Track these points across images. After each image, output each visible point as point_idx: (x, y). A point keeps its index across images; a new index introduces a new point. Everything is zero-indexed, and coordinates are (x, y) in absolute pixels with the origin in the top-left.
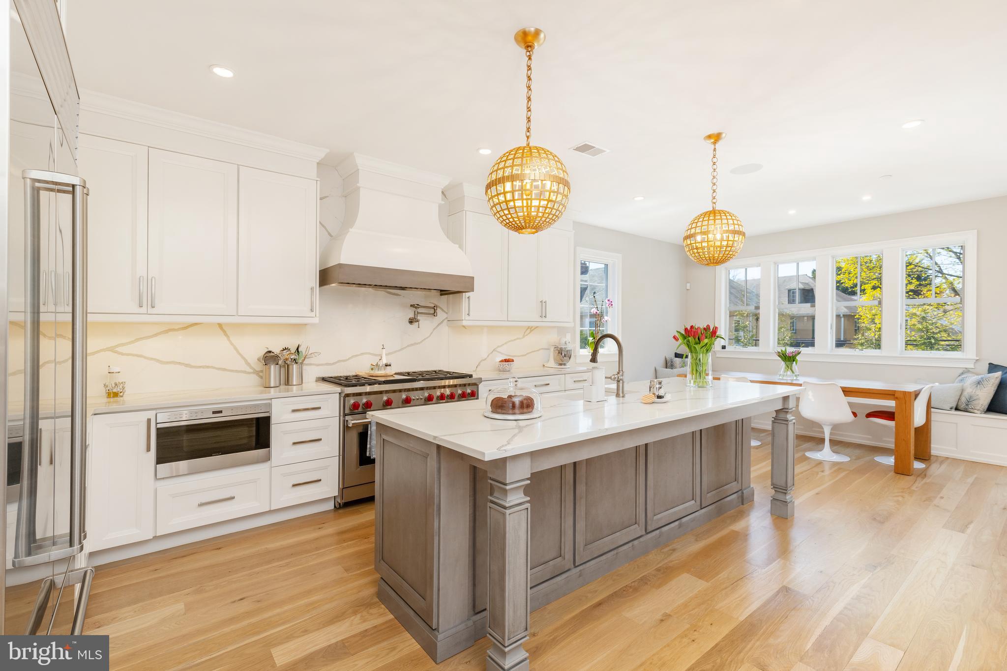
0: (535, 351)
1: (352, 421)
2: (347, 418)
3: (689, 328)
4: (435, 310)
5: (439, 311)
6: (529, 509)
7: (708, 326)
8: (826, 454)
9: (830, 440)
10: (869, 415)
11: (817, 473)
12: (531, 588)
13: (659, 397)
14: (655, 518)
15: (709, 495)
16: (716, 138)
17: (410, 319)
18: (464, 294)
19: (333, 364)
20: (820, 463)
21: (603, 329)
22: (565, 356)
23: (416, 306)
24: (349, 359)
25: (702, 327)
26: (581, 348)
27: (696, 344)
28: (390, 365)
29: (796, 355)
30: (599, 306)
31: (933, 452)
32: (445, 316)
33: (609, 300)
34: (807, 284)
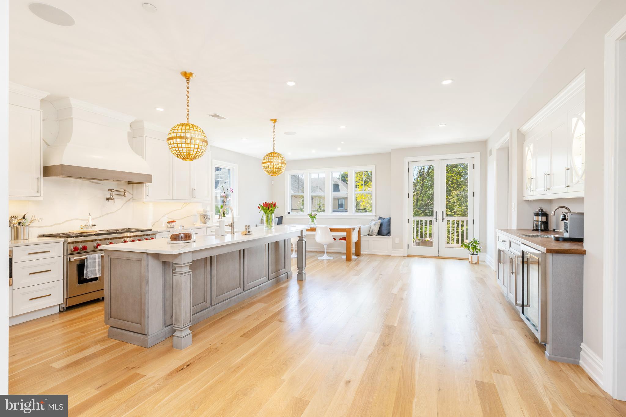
0: (189, 216)
1: (74, 258)
2: (69, 256)
3: (265, 203)
4: (124, 193)
5: (127, 193)
6: (191, 274)
7: (273, 202)
8: (325, 257)
9: (327, 252)
10: (340, 239)
11: (319, 264)
12: (193, 315)
13: (249, 232)
14: (248, 285)
15: (272, 275)
16: (275, 121)
17: (107, 198)
18: (145, 184)
19: (51, 226)
20: (322, 261)
21: (228, 204)
22: (206, 218)
23: (112, 190)
24: (62, 223)
25: (270, 203)
26: (216, 214)
27: (267, 210)
28: (95, 226)
29: (315, 216)
30: (226, 192)
31: (361, 252)
32: (131, 196)
33: (231, 189)
34: (336, 182)
